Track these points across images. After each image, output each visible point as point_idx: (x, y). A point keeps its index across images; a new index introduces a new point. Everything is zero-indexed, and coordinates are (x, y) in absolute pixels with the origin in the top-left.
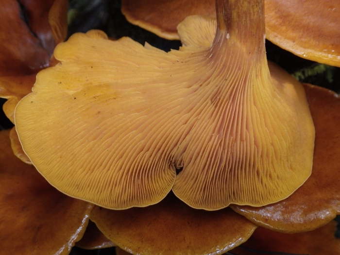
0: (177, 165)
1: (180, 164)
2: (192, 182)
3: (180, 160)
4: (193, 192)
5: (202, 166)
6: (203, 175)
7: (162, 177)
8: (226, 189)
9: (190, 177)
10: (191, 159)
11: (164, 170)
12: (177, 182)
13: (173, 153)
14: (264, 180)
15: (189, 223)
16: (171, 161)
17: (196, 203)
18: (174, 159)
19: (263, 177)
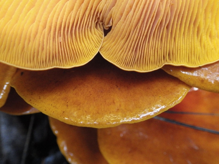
0: (106, 24)
1: (108, 23)
2: (123, 42)
3: (109, 16)
4: (123, 53)
5: (135, 21)
6: (136, 32)
7: (88, 35)
8: (161, 49)
9: (120, 36)
10: (122, 15)
11: (91, 28)
12: (105, 43)
13: (101, 6)
14: (204, 38)
15: (117, 87)
16: (99, 18)
17: (127, 64)
18: (101, 15)
19: (203, 34)
